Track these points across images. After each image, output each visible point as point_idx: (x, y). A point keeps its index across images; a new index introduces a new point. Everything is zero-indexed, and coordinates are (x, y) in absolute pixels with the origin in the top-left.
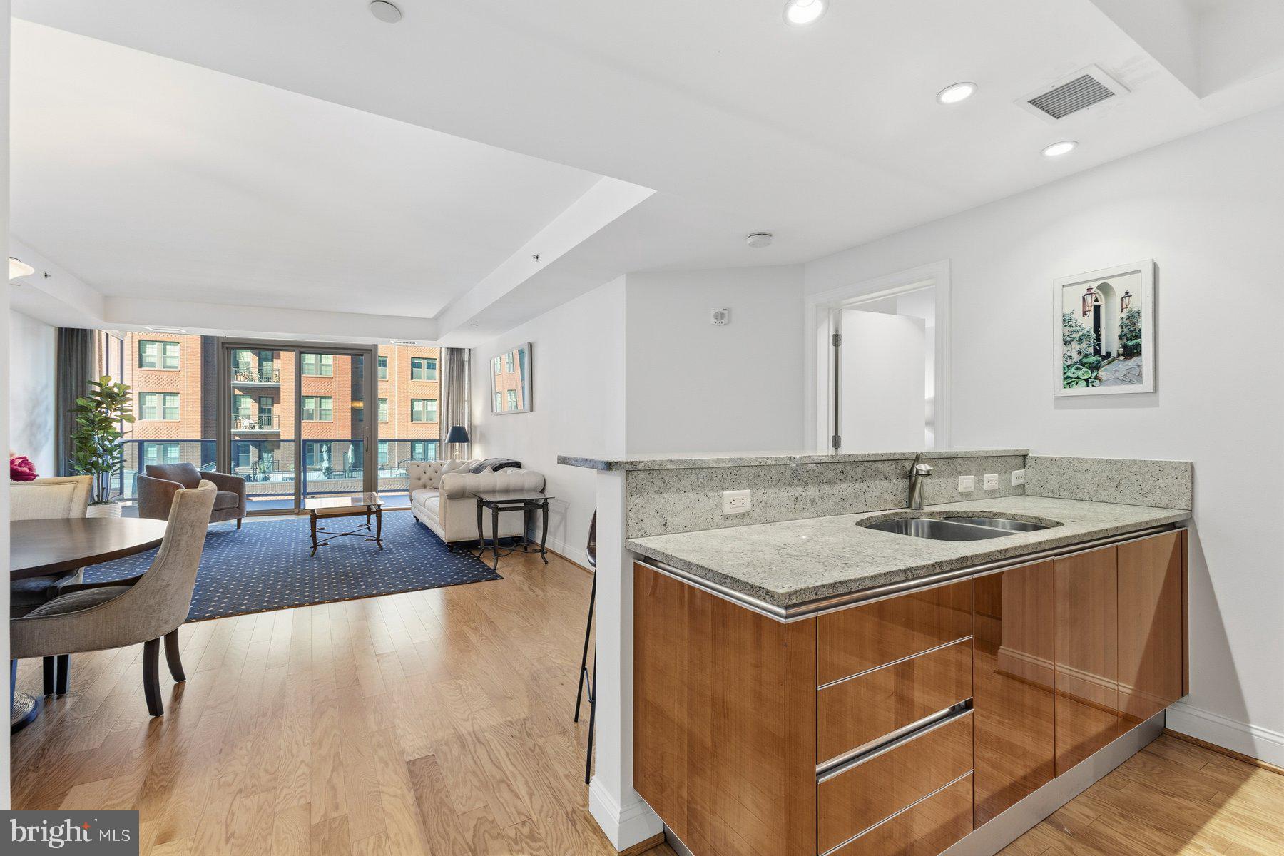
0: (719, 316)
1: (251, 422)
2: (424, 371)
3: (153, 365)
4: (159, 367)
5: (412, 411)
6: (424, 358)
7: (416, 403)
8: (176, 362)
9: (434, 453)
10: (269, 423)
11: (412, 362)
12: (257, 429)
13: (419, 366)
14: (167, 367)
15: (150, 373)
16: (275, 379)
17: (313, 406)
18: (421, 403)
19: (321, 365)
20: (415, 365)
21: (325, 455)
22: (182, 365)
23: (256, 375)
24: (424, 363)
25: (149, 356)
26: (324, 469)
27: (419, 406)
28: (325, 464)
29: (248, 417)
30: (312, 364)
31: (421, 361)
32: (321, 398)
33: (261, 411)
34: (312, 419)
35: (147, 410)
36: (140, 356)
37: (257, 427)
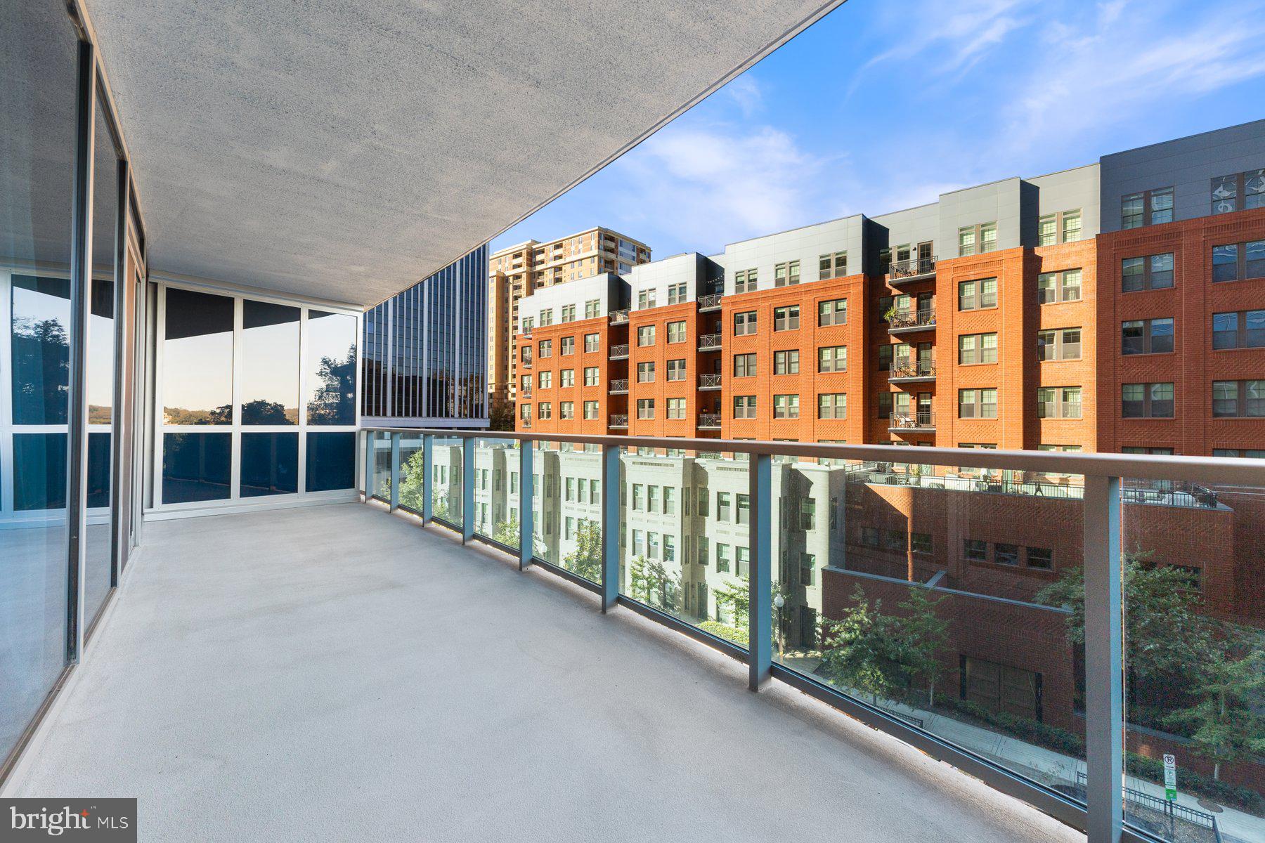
1: (908, 419)
3: (828, 369)
4: (832, 370)
8: (843, 364)
10: (928, 421)
12: (913, 428)
14: (839, 369)
15: (826, 376)
16: (932, 372)
17: (972, 401)
19: (982, 351)
22: (848, 366)
23: (913, 367)
25: (825, 361)
29: (906, 415)
30: (972, 350)
32: (983, 389)
33: (920, 408)
34: (972, 416)
35: (823, 409)
36: (819, 362)
37: (913, 425)
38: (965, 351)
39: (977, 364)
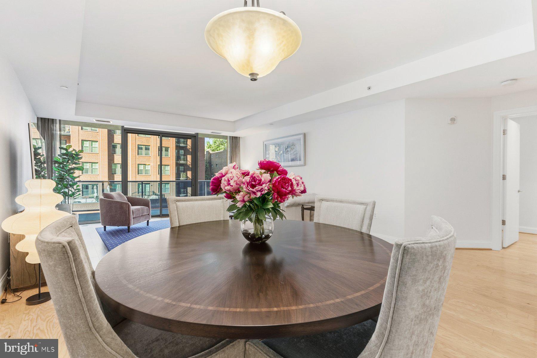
0: (453, 120)
2: (144, 151)
5: (138, 170)
6: (143, 145)
7: (140, 166)
9: (149, 189)
11: (138, 147)
13: (142, 149)
17: (88, 167)
18: (142, 166)
20: (139, 148)
21: (95, 190)
24: (144, 147)
26: (95, 197)
27: (141, 167)
28: (95, 195)
30: (87, 147)
31: (143, 147)
34: (88, 173)
38: (84, 147)
39: (90, 153)
